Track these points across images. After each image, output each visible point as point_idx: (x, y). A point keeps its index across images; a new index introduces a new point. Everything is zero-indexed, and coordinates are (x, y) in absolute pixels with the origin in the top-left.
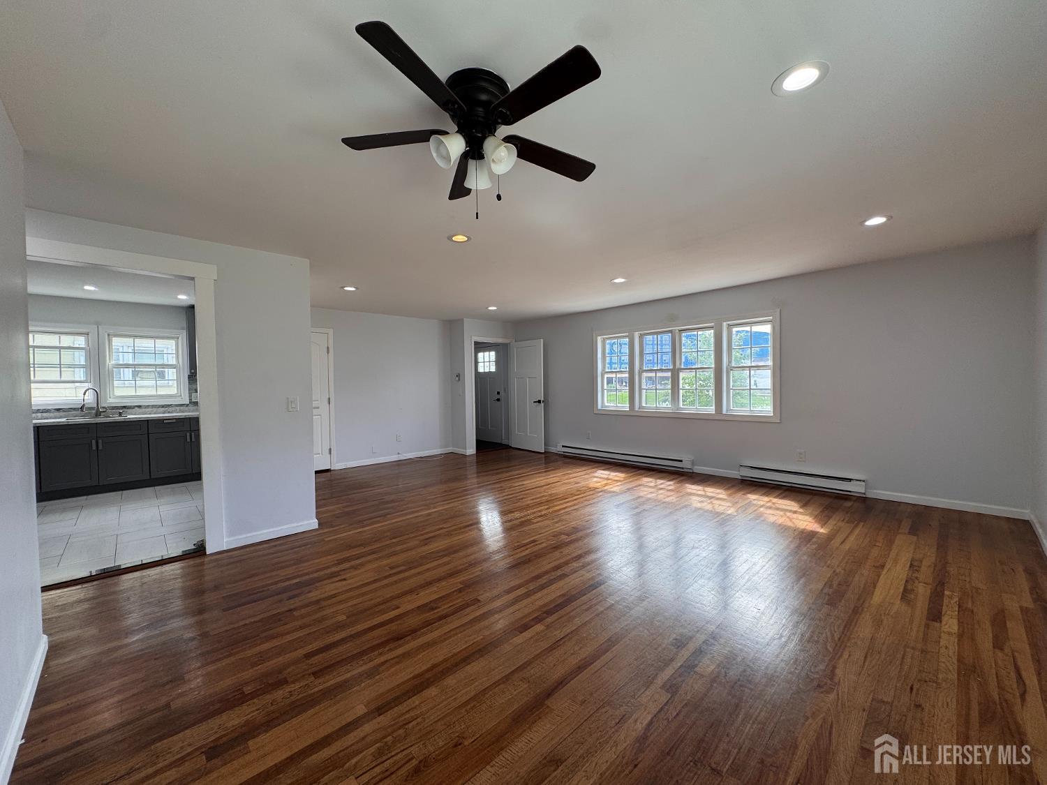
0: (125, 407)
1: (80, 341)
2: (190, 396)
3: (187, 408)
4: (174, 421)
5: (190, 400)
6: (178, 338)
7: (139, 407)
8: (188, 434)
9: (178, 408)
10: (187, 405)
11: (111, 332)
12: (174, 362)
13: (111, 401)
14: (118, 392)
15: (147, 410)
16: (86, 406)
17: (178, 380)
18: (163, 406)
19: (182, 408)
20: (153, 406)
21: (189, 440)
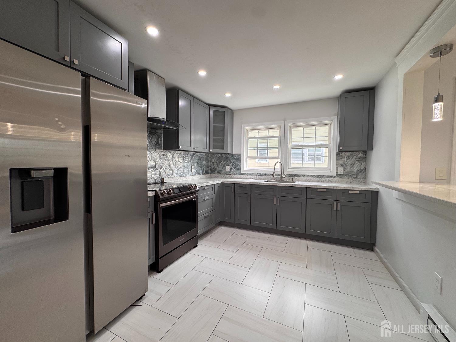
0: (296, 175)
1: (276, 133)
2: (337, 170)
3: (334, 179)
4: (325, 190)
5: (337, 173)
6: (331, 124)
7: (304, 176)
8: (335, 204)
9: (328, 179)
10: (335, 177)
11: (292, 124)
12: (327, 143)
13: (289, 170)
14: (293, 166)
15: (308, 178)
16: (275, 173)
17: (329, 157)
18: (318, 176)
19: (331, 179)
20: (312, 176)
21: (335, 209)
